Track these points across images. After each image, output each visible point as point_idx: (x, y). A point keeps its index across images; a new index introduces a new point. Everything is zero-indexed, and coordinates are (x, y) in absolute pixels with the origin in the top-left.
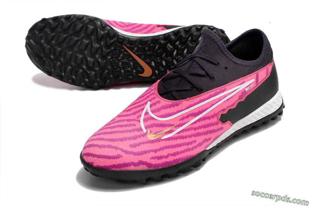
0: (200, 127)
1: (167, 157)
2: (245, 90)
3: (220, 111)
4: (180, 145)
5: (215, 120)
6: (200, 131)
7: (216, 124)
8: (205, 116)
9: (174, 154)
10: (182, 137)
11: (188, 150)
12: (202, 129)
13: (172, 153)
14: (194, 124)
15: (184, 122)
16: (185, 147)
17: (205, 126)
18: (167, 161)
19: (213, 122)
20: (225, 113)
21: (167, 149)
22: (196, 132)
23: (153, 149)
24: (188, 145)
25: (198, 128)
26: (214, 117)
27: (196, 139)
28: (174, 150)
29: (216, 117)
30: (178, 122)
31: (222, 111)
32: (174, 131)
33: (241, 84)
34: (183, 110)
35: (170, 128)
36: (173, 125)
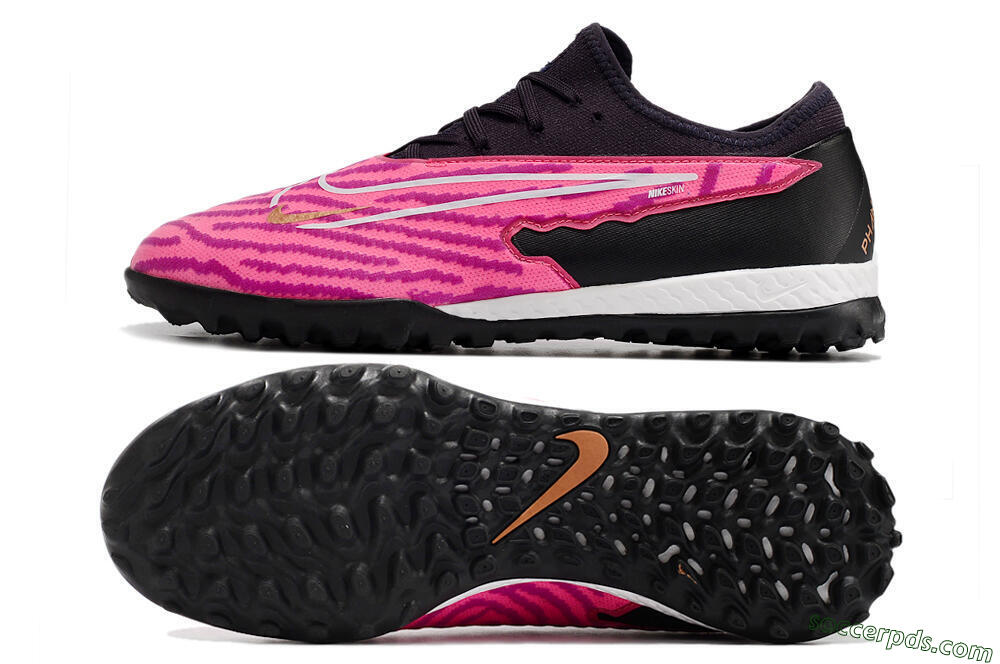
0: (431, 236)
1: (285, 271)
2: (648, 194)
3: (520, 218)
4: (340, 256)
5: (494, 233)
6: (425, 243)
7: (494, 246)
8: (459, 213)
9: (309, 271)
10: (359, 241)
11: (361, 275)
12: (435, 241)
13: (304, 266)
14: (414, 221)
15: (384, 208)
16: (354, 266)
17: (447, 238)
18: (281, 282)
19: (483, 238)
20: (542, 230)
21: (297, 254)
22: (410, 241)
23: (260, 242)
24: (364, 263)
25: (421, 235)
26: (494, 224)
27: (400, 259)
28: (315, 262)
29: (501, 228)
30: (371, 204)
31: (529, 219)
32: (343, 219)
33: (634, 172)
34: (400, 180)
35: (338, 211)
36: (353, 206)
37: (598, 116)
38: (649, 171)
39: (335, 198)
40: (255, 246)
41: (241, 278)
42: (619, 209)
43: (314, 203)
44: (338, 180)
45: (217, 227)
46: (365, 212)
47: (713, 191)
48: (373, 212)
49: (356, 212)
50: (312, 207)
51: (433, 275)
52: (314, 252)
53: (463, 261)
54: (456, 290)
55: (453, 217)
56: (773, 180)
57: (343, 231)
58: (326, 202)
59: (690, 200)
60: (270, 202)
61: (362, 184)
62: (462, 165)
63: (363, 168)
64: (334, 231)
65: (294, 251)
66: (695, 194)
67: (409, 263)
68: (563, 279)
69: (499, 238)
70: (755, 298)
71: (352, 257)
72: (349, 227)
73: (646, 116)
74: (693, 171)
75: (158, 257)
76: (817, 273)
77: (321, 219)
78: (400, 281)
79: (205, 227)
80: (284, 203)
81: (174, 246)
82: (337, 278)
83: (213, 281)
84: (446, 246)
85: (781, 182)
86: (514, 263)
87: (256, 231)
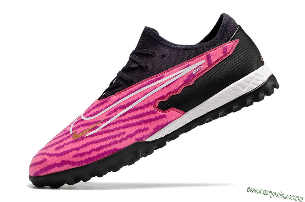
0: (131, 118)
1: (90, 153)
2: (192, 73)
3: (157, 99)
4: (106, 139)
5: (151, 108)
6: (131, 122)
7: (153, 112)
8: (136, 107)
9: (98, 149)
10: (109, 131)
12: (133, 120)
13: (95, 148)
14: (123, 116)
15: (111, 117)
16: (112, 140)
17: (137, 117)
18: (90, 157)
19: (149, 111)
20: (165, 100)
21: (91, 145)
22: (125, 124)
23: (75, 147)
24: (115, 138)
25: (128, 120)
26: (149, 105)
27: (126, 131)
28: (98, 145)
29: (153, 105)
30: (105, 117)
31: (160, 98)
32: (99, 127)
33: (185, 68)
34: (110, 105)
35: (95, 125)
36: (100, 121)
37: (163, 56)
38: (189, 66)
39: (92, 121)
40: (74, 149)
41: (75, 162)
42: (186, 82)
43: (86, 126)
44: (88, 114)
45: (56, 149)
46: (105, 121)
47: (212, 63)
48: (108, 120)
49: (102, 122)
50: (86, 128)
51: (139, 131)
52: (96, 142)
53: (146, 122)
54: (148, 132)
55: (135, 109)
56: (228, 52)
57: (101, 131)
58: (89, 124)
59: (206, 69)
60: (69, 133)
61: (98, 112)
62: (128, 91)
63: (94, 107)
64: (98, 132)
65: (89, 145)
66: (207, 66)
67: (129, 131)
68: (179, 112)
69: (154, 109)
70: (241, 91)
71: (110, 138)
72: (103, 128)
73: (179, 49)
74: (203, 59)
75: (41, 168)
76: (255, 74)
77: (91, 130)
78: (129, 138)
79: (52, 151)
80: (75, 130)
81: (45, 162)
82: (109, 147)
83: (69, 167)
84: (138, 120)
85: (230, 51)
86: (162, 115)
87: (71, 144)
